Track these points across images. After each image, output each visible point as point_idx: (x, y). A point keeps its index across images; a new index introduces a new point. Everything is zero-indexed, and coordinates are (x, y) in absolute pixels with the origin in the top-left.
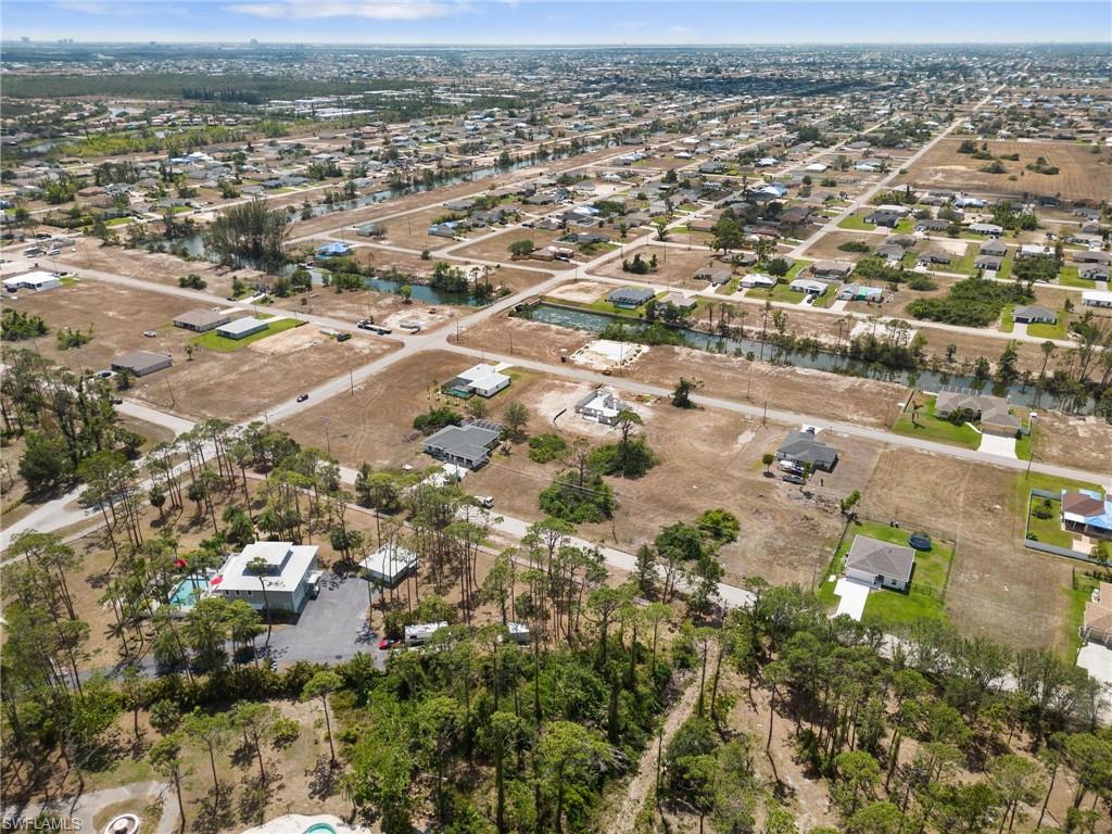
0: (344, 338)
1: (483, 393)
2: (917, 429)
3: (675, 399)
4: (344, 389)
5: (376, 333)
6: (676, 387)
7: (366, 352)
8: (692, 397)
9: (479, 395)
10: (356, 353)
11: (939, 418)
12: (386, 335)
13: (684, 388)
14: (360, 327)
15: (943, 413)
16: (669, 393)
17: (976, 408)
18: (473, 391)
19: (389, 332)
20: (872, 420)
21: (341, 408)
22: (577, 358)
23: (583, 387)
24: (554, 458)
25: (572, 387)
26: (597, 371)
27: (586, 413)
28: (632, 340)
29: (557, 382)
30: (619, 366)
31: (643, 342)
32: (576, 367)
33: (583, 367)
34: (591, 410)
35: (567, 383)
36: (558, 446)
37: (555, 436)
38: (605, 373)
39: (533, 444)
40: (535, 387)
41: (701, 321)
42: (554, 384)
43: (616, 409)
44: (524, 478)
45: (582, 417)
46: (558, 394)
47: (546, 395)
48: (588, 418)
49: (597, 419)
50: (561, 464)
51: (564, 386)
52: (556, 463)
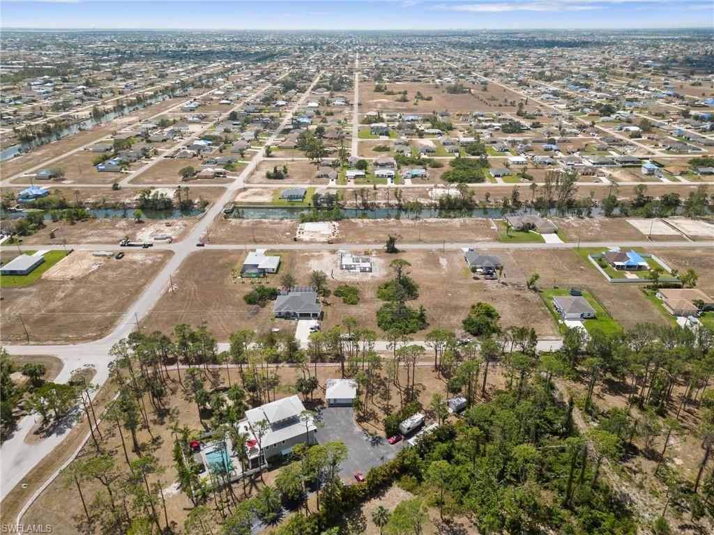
0: (120, 256)
1: (271, 271)
2: (511, 239)
3: (388, 248)
4: (163, 291)
5: (141, 248)
6: (387, 242)
7: (149, 262)
8: (397, 246)
9: (268, 273)
10: (142, 264)
11: (517, 231)
12: (150, 248)
13: (391, 241)
14: (122, 245)
15: (519, 227)
16: (383, 246)
17: (531, 222)
18: (263, 271)
19: (151, 245)
20: (488, 238)
21: (178, 304)
22: (302, 237)
23: (326, 254)
24: (359, 299)
25: (319, 255)
26: (323, 243)
27: (349, 268)
28: (323, 220)
29: (306, 254)
30: (333, 237)
31: (330, 220)
32: (306, 242)
33: (312, 242)
34: (351, 265)
35: (313, 253)
36: (355, 291)
37: (347, 286)
38: (329, 243)
39: (338, 294)
40: (297, 260)
41: (348, 202)
42: (306, 256)
43: (363, 262)
44: (355, 316)
45: (347, 271)
46: (316, 261)
47: (310, 263)
48: (352, 271)
49: (358, 270)
50: (365, 301)
51: (314, 256)
52: (363, 302)
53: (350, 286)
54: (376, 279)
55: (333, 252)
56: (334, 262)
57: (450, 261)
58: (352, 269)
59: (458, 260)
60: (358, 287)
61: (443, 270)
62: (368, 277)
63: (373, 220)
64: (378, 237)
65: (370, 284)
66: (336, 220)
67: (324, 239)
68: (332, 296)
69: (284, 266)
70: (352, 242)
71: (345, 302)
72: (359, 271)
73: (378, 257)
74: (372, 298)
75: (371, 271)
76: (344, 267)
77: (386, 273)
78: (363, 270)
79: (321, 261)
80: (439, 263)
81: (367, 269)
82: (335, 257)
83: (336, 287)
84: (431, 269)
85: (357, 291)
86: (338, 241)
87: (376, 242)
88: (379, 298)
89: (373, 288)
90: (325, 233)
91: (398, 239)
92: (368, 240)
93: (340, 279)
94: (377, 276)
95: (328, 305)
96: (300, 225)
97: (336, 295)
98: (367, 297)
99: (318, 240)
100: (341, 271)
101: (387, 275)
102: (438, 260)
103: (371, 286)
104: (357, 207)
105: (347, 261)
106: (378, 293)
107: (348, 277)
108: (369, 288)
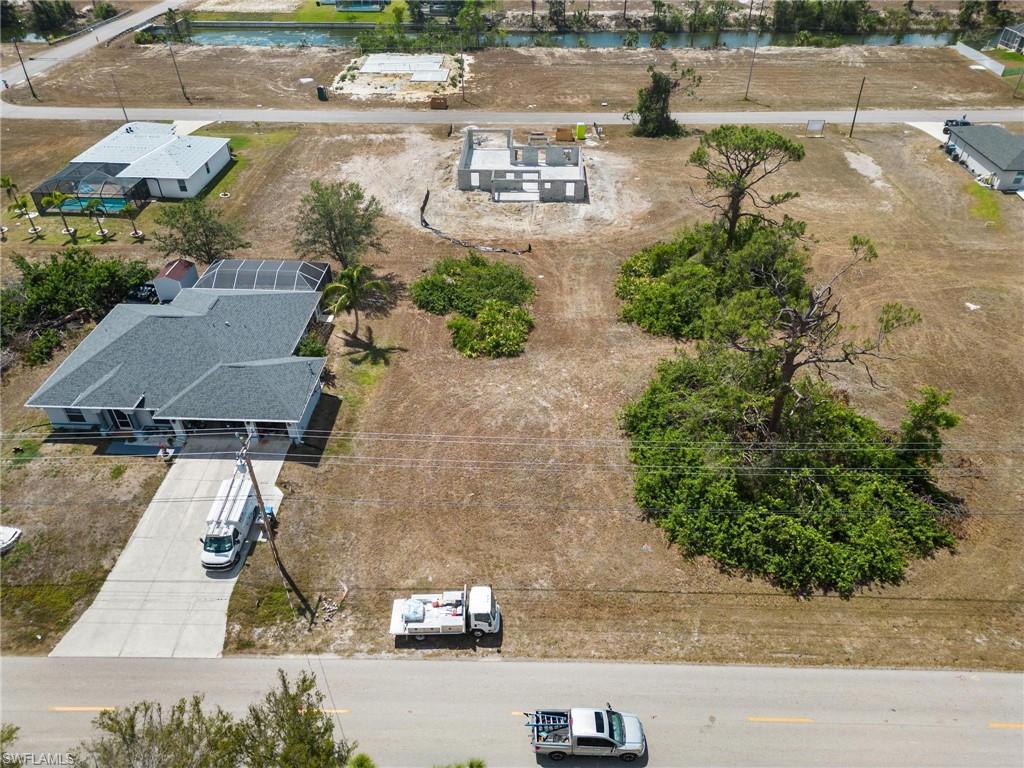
1: (176, 191)
3: (644, 122)
8: (675, 115)
9: (163, 199)
13: (657, 95)
18: (141, 190)
22: (348, 88)
23: (416, 137)
24: (531, 327)
25: (392, 142)
26: (415, 106)
27: (494, 184)
28: (429, 50)
29: (345, 137)
30: (450, 90)
31: (450, 50)
32: (359, 105)
33: (376, 102)
34: (501, 173)
35: (372, 136)
36: (514, 288)
37: (476, 262)
38: (438, 104)
39: (434, 298)
40: (303, 155)
41: (509, 14)
42: (344, 142)
43: (550, 164)
44: (506, 428)
45: (486, 196)
46: (374, 161)
47: (345, 167)
48: (504, 196)
49: (531, 192)
50: (562, 339)
51: (370, 144)
52: (549, 345)
53: (492, 261)
54: (611, 231)
55: (447, 132)
56: (440, 166)
57: (892, 165)
58: (507, 190)
59: (921, 159)
60: (530, 268)
61: (879, 196)
62: (572, 223)
63: (584, 51)
64: (602, 92)
65: (581, 253)
66: (470, 50)
67: (422, 96)
68: (404, 309)
69: (245, 174)
70: (517, 106)
71: (460, 340)
72: (536, 197)
73: (607, 148)
74: (591, 321)
75: (584, 198)
76: (475, 180)
77: (646, 206)
78: (553, 195)
79: (392, 162)
80: (854, 171)
81: (570, 190)
82: (447, 148)
83: (431, 262)
84: (827, 192)
85: (524, 287)
86: (465, 102)
87: (595, 106)
88: (627, 319)
89: (596, 270)
90: (428, 77)
91: (683, 83)
92: (570, 101)
93: (452, 229)
94: (608, 215)
95: (378, 355)
96: (353, 61)
97: (424, 305)
98: (569, 314)
99: (399, 96)
100: (460, 197)
101: (653, 216)
102: (843, 161)
103: (588, 262)
104: (534, 25)
105: (492, 157)
106: (623, 294)
107: (484, 222)
108: (576, 269)
